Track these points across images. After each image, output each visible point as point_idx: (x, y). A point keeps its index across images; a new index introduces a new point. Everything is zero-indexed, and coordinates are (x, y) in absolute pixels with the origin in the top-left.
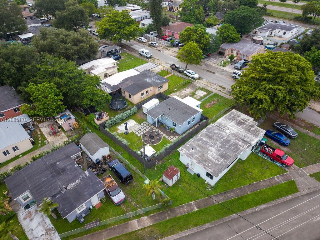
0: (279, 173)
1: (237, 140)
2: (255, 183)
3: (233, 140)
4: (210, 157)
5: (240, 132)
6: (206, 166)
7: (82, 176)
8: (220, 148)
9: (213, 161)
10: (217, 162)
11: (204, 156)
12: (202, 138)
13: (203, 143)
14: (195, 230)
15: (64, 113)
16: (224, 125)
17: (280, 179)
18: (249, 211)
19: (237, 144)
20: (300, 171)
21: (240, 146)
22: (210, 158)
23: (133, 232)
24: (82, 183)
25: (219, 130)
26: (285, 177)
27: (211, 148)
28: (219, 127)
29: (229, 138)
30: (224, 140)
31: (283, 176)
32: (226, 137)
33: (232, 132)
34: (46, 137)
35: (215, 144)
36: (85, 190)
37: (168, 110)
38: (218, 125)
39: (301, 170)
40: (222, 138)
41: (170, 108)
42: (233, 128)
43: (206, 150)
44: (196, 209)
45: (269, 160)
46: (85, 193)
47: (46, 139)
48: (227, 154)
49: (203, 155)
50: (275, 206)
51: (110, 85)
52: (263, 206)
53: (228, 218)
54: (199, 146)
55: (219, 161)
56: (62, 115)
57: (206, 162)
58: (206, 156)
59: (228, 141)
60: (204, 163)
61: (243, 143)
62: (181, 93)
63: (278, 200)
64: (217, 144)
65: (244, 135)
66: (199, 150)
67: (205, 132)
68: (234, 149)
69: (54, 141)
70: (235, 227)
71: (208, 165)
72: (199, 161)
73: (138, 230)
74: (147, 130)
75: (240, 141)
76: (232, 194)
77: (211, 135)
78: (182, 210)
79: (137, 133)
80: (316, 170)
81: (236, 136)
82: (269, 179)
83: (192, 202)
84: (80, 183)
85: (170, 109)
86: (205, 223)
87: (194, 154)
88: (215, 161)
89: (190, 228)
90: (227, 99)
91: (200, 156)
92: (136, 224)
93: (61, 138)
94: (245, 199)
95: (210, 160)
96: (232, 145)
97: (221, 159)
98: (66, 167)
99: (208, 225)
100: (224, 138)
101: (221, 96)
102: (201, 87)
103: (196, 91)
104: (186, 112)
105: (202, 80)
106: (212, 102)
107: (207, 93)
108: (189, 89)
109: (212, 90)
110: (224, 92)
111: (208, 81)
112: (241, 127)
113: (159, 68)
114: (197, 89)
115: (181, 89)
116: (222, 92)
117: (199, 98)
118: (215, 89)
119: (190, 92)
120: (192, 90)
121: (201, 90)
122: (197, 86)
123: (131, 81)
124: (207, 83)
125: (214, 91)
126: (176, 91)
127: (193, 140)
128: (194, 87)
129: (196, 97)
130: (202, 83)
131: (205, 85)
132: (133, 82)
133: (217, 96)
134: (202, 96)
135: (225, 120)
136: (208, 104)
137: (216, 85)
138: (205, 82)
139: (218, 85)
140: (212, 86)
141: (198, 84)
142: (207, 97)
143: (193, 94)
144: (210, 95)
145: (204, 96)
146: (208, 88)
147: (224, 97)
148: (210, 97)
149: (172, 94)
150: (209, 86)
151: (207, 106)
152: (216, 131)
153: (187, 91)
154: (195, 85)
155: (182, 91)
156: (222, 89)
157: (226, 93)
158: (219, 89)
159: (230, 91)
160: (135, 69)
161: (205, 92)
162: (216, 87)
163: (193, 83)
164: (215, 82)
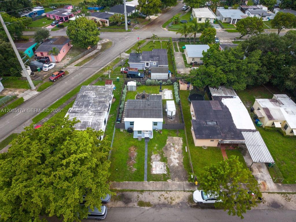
1: (80, 110)
3: (84, 109)
4: (92, 92)
5: (81, 116)
8: (89, 99)
10: (86, 91)
12: (105, 99)
13: (102, 96)
14: (85, 81)
16: (97, 116)
17: (45, 120)
18: (62, 97)
19: (79, 108)
21: (76, 108)
24: (139, 59)
25: (98, 110)
27: (95, 97)
28: (99, 113)
29: (86, 108)
32: (90, 108)
33: (86, 114)
35: (94, 100)
38: (101, 113)
40: (92, 106)
41: (149, 106)
42: (88, 117)
43: (97, 94)
48: (83, 98)
49: (97, 91)
52: (55, 102)
53: (72, 90)
54: (103, 94)
55: (85, 93)
57: (93, 89)
58: (95, 91)
59: (87, 106)
61: (75, 110)
65: (77, 117)
66: (101, 92)
67: (106, 104)
68: (80, 103)
70: (67, 89)
71: (90, 88)
72: (97, 87)
75: (78, 110)
77: (101, 104)
81: (82, 113)
82: (53, 116)
88: (88, 92)
89: (87, 80)
90: (122, 179)
91: (98, 89)
94: (66, 100)
96: (82, 105)
100: (90, 106)
101: (133, 181)
102: (169, 181)
103: (167, 168)
104: (134, 110)
105: (186, 201)
106: (134, 161)
107: (152, 173)
108: (177, 165)
109: (153, 185)
110: (135, 194)
111: (174, 206)
112: (82, 122)
113: (265, 181)
114: (171, 172)
115: (185, 157)
116: (138, 191)
117: (152, 157)
118: (149, 191)
119: (171, 159)
120: (172, 165)
121: (164, 175)
122: (176, 179)
123: (218, 110)
124: (171, 198)
125: (148, 185)
126: (184, 149)
127: (110, 95)
128: (175, 173)
129: (157, 157)
130: (178, 193)
131: (171, 191)
132: (216, 110)
133: (139, 177)
134: (152, 163)
135: (98, 120)
136: (135, 154)
137: (159, 204)
138: (177, 201)
139: (155, 206)
140: (159, 196)
141: (180, 186)
142: (146, 167)
143: (164, 160)
144: (146, 171)
145: (151, 166)
146: (159, 185)
147: (128, 181)
148: (144, 168)
149: (182, 142)
150: (163, 193)
151: (134, 150)
152: (99, 108)
153: (174, 158)
154: (180, 179)
155: (180, 155)
156: (143, 199)
157: (131, 193)
158: (146, 197)
159: (129, 202)
160: (253, 131)
161: (155, 173)
162: (154, 198)
163: (185, 180)
164: (164, 210)
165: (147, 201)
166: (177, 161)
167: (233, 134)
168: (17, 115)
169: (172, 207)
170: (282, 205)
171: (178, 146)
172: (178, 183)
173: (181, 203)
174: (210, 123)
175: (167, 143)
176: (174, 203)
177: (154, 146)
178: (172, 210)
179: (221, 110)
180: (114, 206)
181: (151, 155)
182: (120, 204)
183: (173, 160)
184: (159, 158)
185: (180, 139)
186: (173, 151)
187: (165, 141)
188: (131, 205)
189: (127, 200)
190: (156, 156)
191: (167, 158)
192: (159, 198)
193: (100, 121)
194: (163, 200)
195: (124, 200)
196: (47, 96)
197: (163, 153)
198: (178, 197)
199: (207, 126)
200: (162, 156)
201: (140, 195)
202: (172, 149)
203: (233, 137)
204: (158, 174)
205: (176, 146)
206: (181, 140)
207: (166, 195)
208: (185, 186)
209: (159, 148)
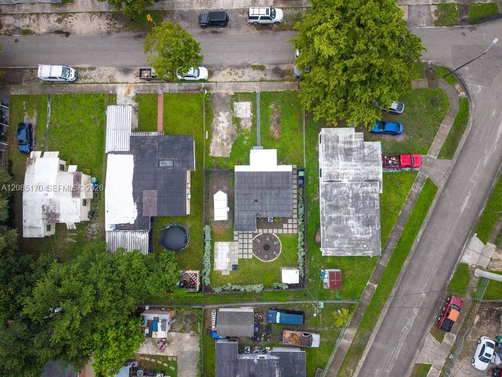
0: (413, 180)
1: (364, 186)
2: (400, 213)
3: (360, 190)
4: (357, 235)
5: (358, 171)
6: (363, 251)
7: (274, 363)
8: (357, 215)
9: (364, 238)
10: (368, 237)
11: (352, 240)
12: (330, 215)
13: (337, 223)
14: (388, 303)
15: (146, 322)
16: (334, 174)
17: (417, 187)
18: (413, 248)
19: (367, 193)
20: (428, 160)
21: (372, 193)
22: (359, 236)
23: (350, 348)
24: (282, 369)
25: (337, 187)
26: (420, 180)
27: (349, 222)
28: (333, 181)
29: (355, 192)
30: (352, 199)
31: (417, 181)
32: (350, 193)
33: (351, 178)
34: (162, 354)
35: (348, 213)
36: (293, 371)
37: (256, 203)
38: (329, 179)
39: (428, 157)
40: (348, 196)
41: (255, 198)
42: (347, 171)
43: (347, 231)
44: (376, 286)
45: (396, 171)
46: (297, 373)
47: (167, 357)
48: (369, 217)
49: (350, 239)
50: (429, 223)
51: (129, 224)
52: (420, 233)
53: (403, 270)
54: (337, 230)
55: (369, 233)
56: (148, 326)
57: (359, 246)
58: (353, 237)
59: (356, 197)
60: (358, 248)
61: (371, 186)
62: (220, 134)
63: (427, 215)
64: (349, 211)
65: (364, 171)
66: (341, 236)
67: (325, 202)
68: (370, 204)
69: (176, 350)
70: (413, 272)
71: (364, 248)
72: (353, 250)
73: (352, 344)
74: (251, 241)
75: (367, 186)
76: (391, 244)
77: (333, 202)
78: (366, 297)
79: (245, 257)
80: (440, 144)
81: (359, 180)
82: (409, 197)
83: (368, 283)
84: (280, 370)
85: (256, 201)
86: (390, 290)
87: (342, 246)
89: (384, 305)
90: (284, 92)
91: (349, 244)
92: (346, 341)
93: (179, 340)
94: (404, 239)
95: (361, 240)
96: (365, 199)
97: (369, 229)
98: (249, 371)
99: (394, 290)
100: (350, 196)
101: (272, 92)
102: (232, 93)
103: (233, 110)
104: (279, 188)
105: (216, 72)
106: (273, 117)
107: (251, 103)
108: (221, 113)
109: (250, 87)
110: (268, 78)
111: (228, 67)
112: (353, 160)
113: (126, 95)
114: (229, 103)
115: (210, 124)
116: (266, 81)
117: (251, 124)
118: (253, 82)
119: (228, 121)
120: (227, 113)
121: (237, 101)
122: (223, 95)
123: (149, 191)
124: (231, 74)
125: (256, 88)
126: (210, 137)
127: (325, 228)
128: (224, 103)
129: (244, 124)
130: (224, 80)
131: (231, 82)
132: (153, 191)
133: (267, 97)
134: (251, 116)
135: (330, 164)
136: (272, 128)
137: (244, 68)
138: (225, 72)
139: (248, 66)
140: (244, 76)
141: (221, 88)
142: (258, 110)
143: (236, 121)
144: (258, 105)
145: (252, 112)
146: (243, 88)
147: (277, 92)
148: (261, 108)
149: (211, 148)
150: (239, 80)
151: (274, 133)
152: (335, 192)
153: (224, 123)
154: (219, 95)
155: (216, 128)
156: (260, 72)
157: (273, 79)
158: (257, 76)
159: (274, 69)
160: (112, 152)
161: (247, 102)
162: (249, 74)
163: (214, 94)
164: (239, 62)
165: (256, 71)
166: (220, 119)
167: (142, 146)
168: (468, 198)
169: (231, 66)
170: (120, 71)
171: (216, 142)
172: (222, 91)
173: (221, 70)
174: (169, 163)
175: (231, 146)
176: (228, 70)
177: (248, 141)
178: (231, 63)
179: (146, 189)
180: (289, 64)
181: (252, 128)
182: (284, 68)
183: (225, 121)
184: (242, 123)
185: (214, 153)
186: (224, 133)
187: (233, 149)
188: (273, 67)
189: (277, 71)
190: (246, 126)
191: (233, 123)
192: (243, 75)
193: (327, 163)
194: (240, 72)
195: (280, 71)
196: (442, 249)
197: (237, 131)
198: (223, 75)
199: (173, 159)
200: (239, 126)
201: (263, 77)
202: (225, 137)
203: (143, 141)
204: (244, 101)
205: (219, 141)
206: (211, 151)
207: (236, 77)
208: (215, 88)
209: (242, 138)
